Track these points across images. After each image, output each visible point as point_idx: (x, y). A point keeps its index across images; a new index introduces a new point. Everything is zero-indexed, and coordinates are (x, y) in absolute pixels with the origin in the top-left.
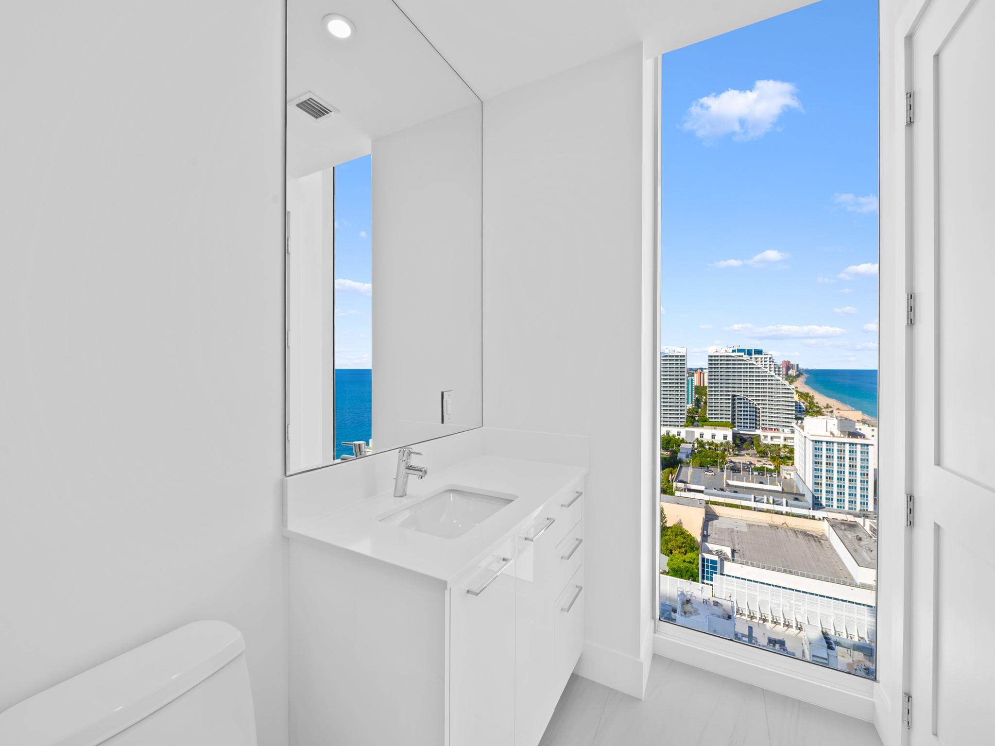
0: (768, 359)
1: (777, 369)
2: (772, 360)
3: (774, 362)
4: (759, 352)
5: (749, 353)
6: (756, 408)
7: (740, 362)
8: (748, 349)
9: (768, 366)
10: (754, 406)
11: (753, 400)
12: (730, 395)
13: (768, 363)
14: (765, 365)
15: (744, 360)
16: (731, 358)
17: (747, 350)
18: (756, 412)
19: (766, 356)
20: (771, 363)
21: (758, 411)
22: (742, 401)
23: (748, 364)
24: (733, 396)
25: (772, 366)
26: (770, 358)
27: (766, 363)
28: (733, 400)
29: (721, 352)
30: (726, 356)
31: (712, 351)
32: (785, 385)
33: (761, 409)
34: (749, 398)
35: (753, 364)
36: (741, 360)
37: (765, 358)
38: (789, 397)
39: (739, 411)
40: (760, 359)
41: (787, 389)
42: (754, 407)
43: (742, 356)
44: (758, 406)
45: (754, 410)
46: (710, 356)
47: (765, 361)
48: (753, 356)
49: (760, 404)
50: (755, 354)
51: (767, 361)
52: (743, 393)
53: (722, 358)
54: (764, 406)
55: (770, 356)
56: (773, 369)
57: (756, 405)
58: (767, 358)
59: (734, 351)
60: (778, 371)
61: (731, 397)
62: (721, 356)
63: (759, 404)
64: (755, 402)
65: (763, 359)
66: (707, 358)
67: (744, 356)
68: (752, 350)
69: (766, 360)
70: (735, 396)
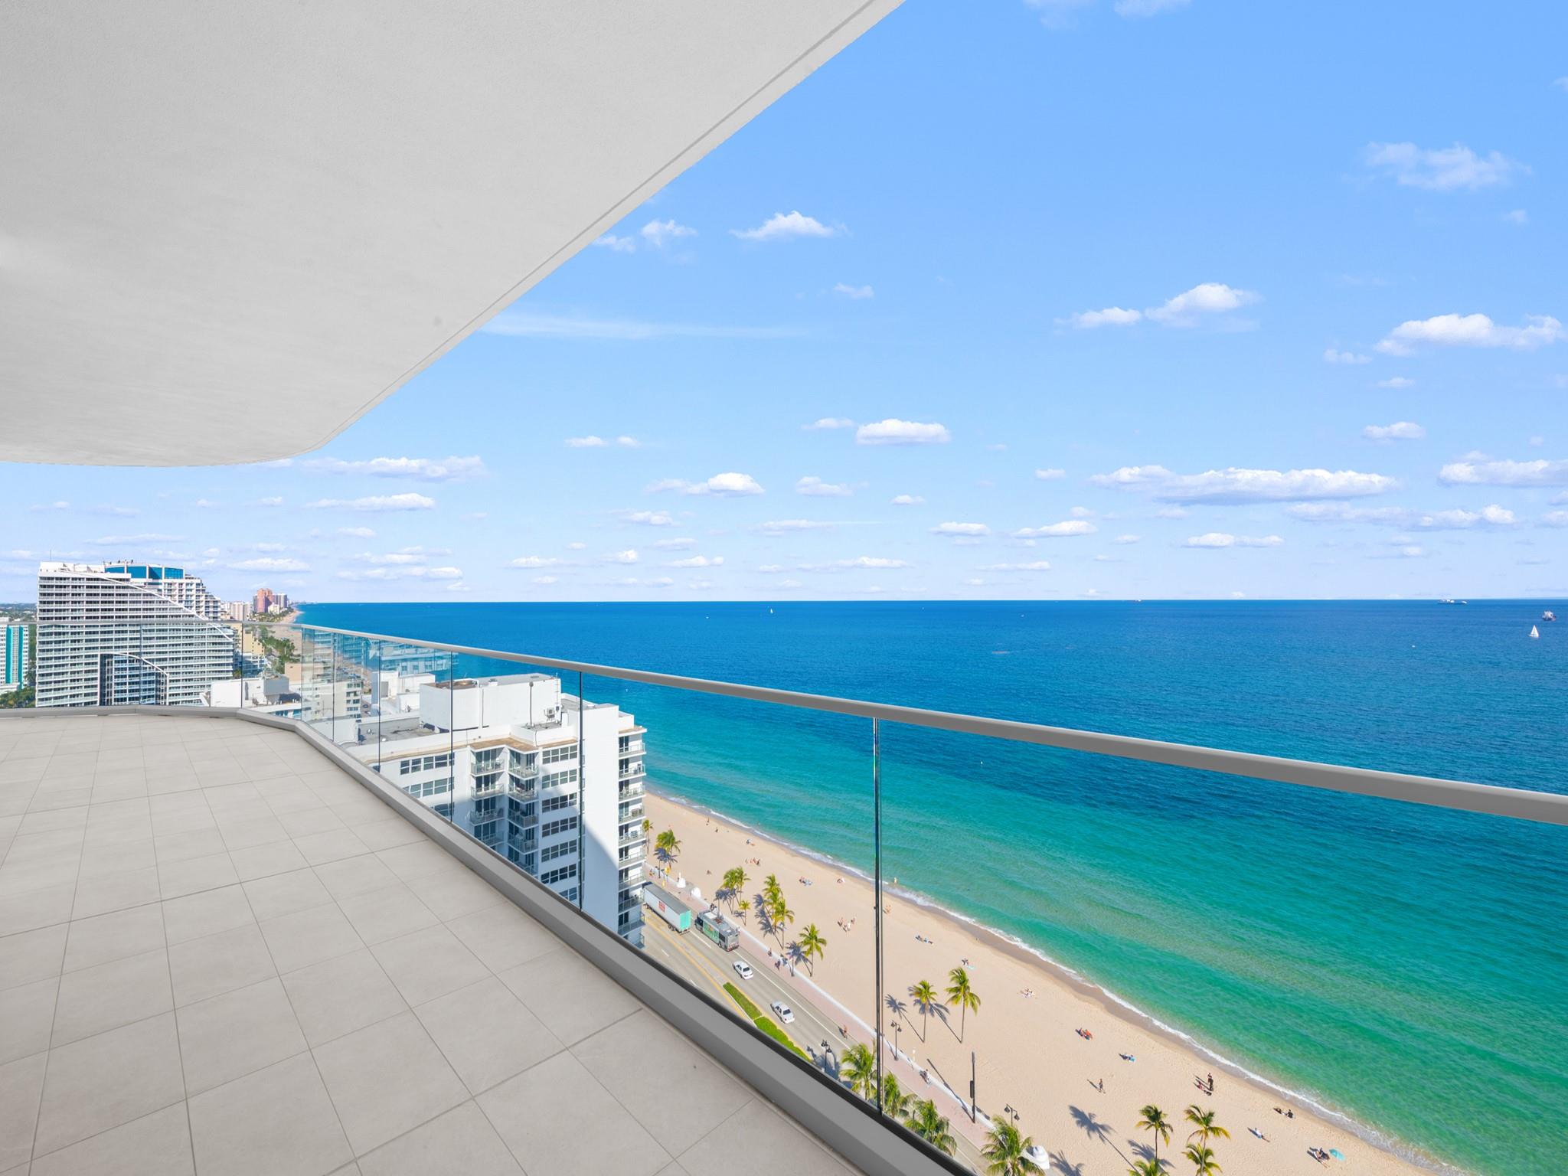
0: (194, 586)
1: (211, 604)
2: (201, 587)
3: (206, 591)
4: (176, 573)
5: (154, 574)
6: (158, 675)
7: (122, 591)
8: (151, 566)
9: (194, 598)
10: (155, 671)
11: (152, 660)
12: (96, 656)
13: (194, 592)
14: (187, 596)
15: (132, 588)
16: (100, 584)
17: (150, 568)
18: (158, 682)
19: (189, 581)
20: (201, 593)
21: (162, 680)
22: (127, 665)
23: (140, 595)
24: (103, 657)
25: (203, 598)
26: (198, 584)
27: (189, 593)
28: (103, 665)
29: (77, 570)
30: (88, 579)
31: (51, 569)
32: (215, 629)
33: (168, 675)
34: (144, 658)
35: (151, 595)
36: (124, 587)
37: (187, 584)
38: (222, 651)
39: (118, 684)
40: (177, 585)
41: (219, 636)
42: (153, 674)
43: (128, 580)
44: (161, 671)
45: (153, 678)
46: (42, 578)
47: (188, 590)
48: (163, 580)
49: (166, 667)
50: (167, 576)
51: (191, 590)
52: (128, 651)
53: (77, 583)
54: (174, 670)
55: (199, 581)
56: (203, 604)
57: (157, 670)
58: (191, 584)
59: (107, 570)
60: (214, 607)
61: (98, 660)
62: (73, 579)
63: (163, 668)
64: (156, 665)
65: (184, 586)
66: (37, 583)
67: (132, 580)
68: (161, 569)
69: (189, 587)
70: (111, 656)
